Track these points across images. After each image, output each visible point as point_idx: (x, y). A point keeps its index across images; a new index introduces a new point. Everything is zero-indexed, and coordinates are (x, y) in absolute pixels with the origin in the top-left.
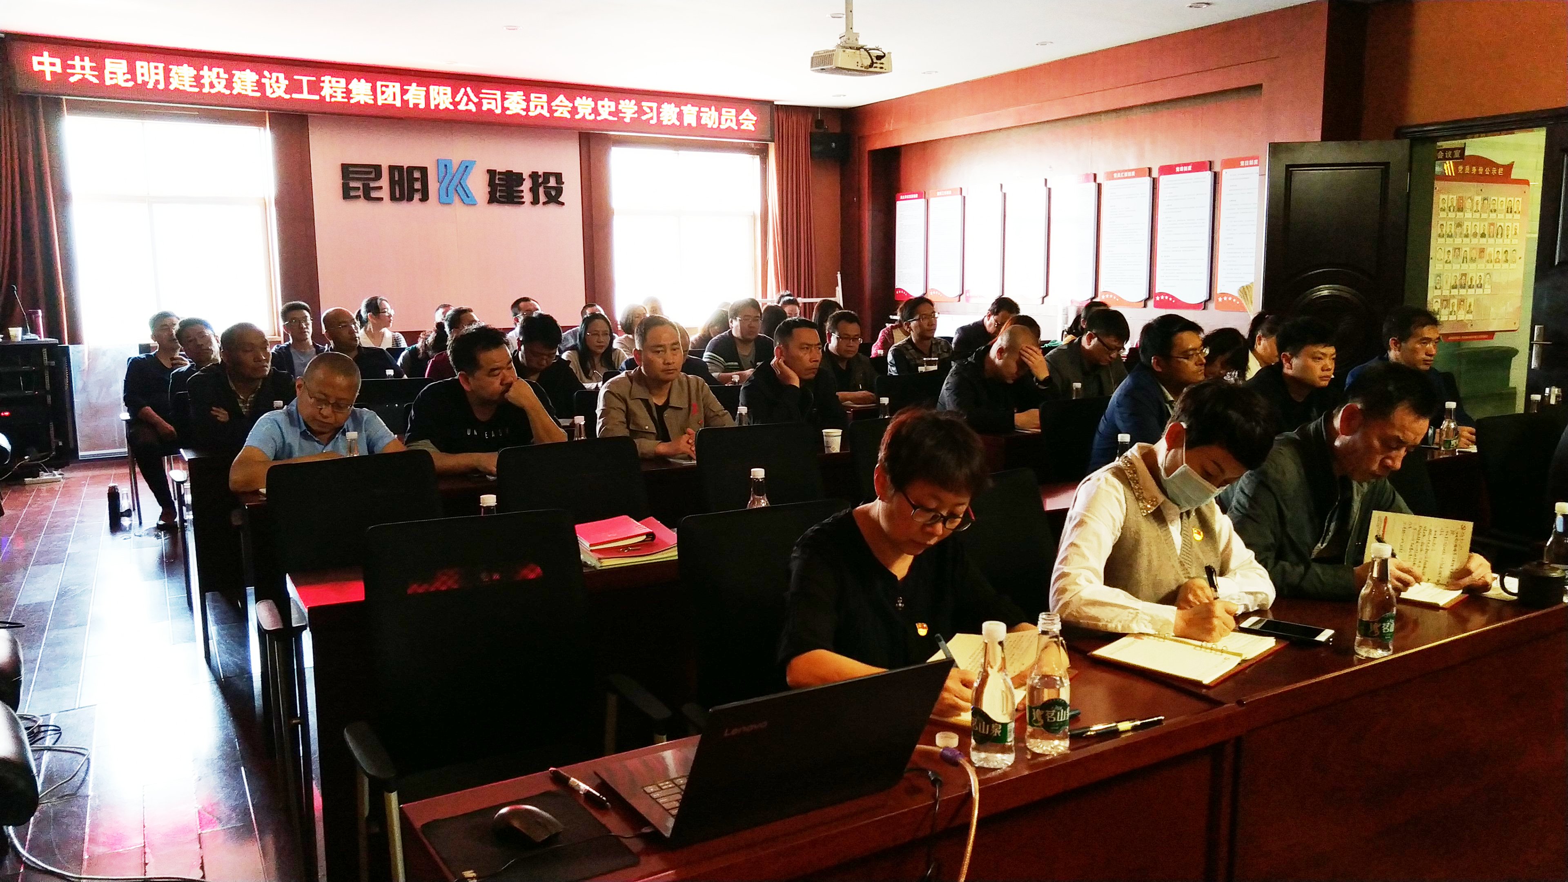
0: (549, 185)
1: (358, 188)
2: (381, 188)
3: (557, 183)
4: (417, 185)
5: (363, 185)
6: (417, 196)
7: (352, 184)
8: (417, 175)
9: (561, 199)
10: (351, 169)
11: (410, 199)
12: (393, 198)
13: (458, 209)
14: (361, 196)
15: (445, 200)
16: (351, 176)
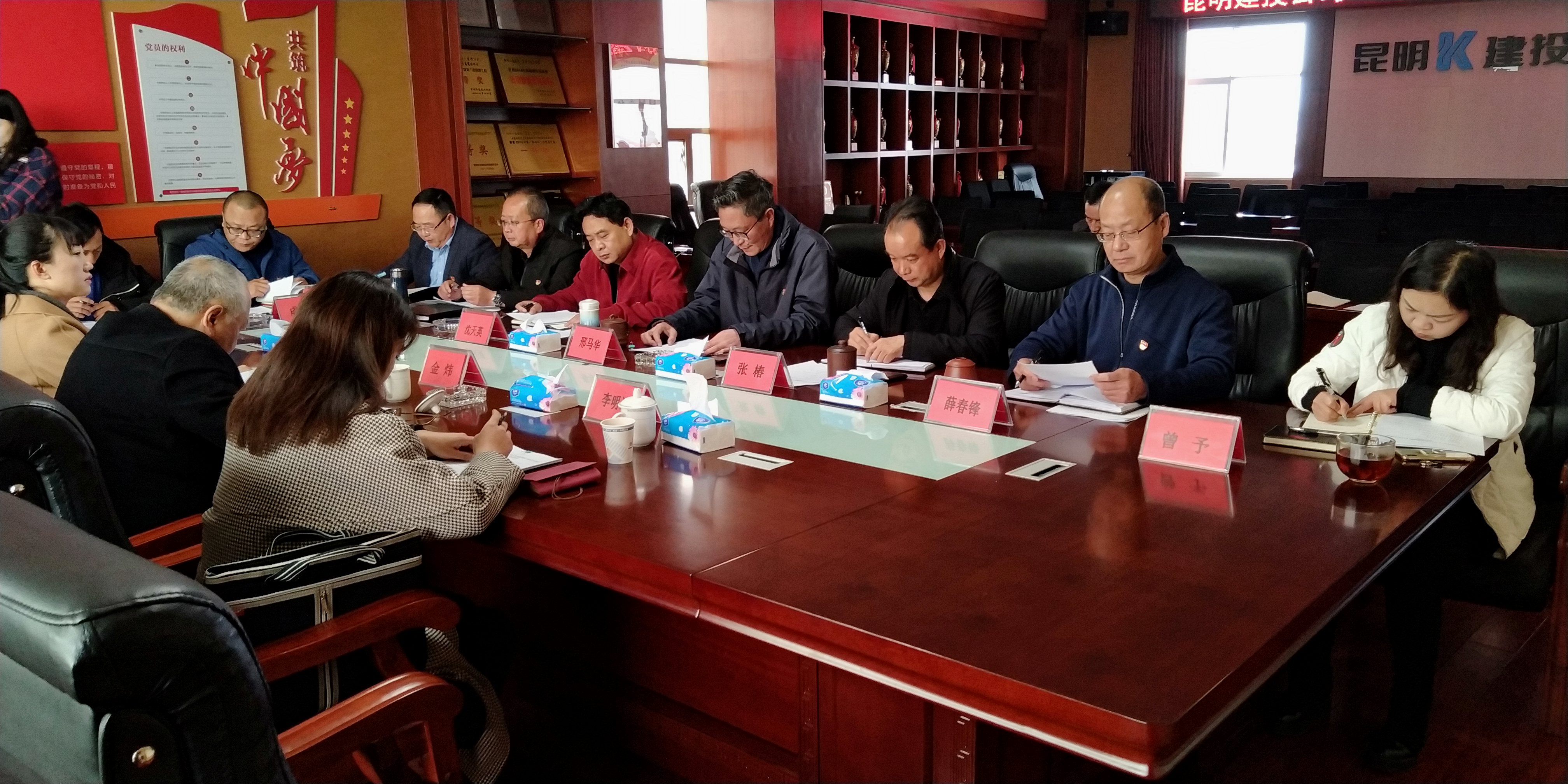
0: (1554, 45)
1: (1367, 63)
2: (1386, 61)
3: (1563, 43)
4: (1418, 57)
5: (1372, 60)
6: (1417, 65)
7: (1363, 60)
8: (1419, 47)
9: (1563, 59)
10: (1363, 48)
11: (1410, 68)
12: (1395, 68)
13: (1456, 75)
14: (1369, 68)
15: (1444, 66)
16: (1363, 53)
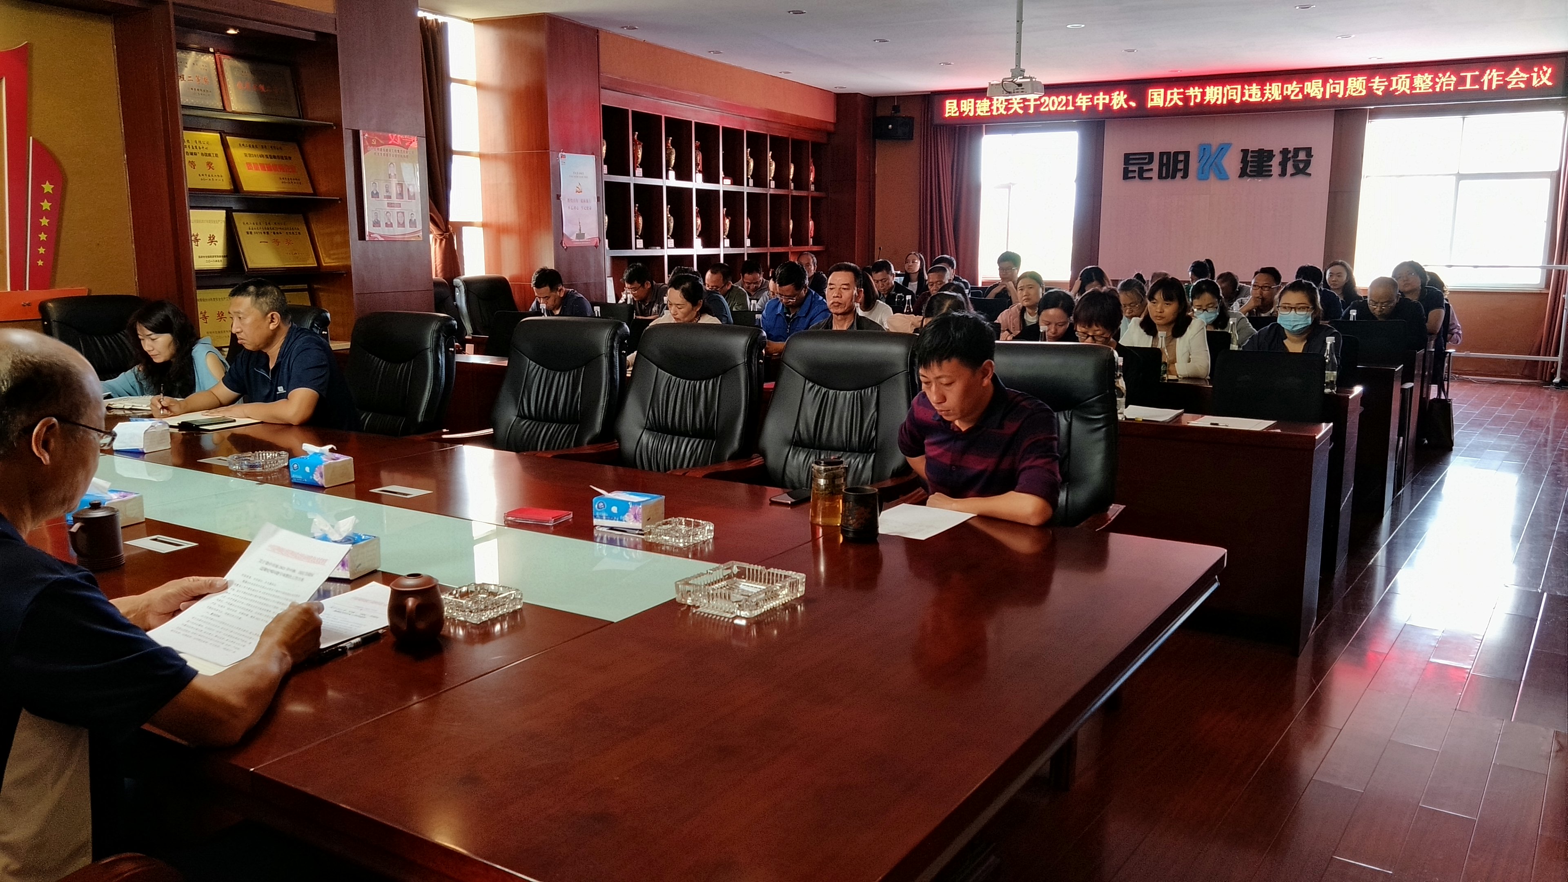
0: (1299, 159)
1: (1135, 171)
2: (1152, 170)
3: (1307, 156)
4: (1181, 166)
5: (1139, 168)
6: (1179, 175)
7: (1131, 168)
8: (1181, 157)
9: (1307, 171)
10: (1131, 157)
11: (1174, 177)
12: (1160, 177)
13: (1214, 184)
14: (1137, 176)
15: (1203, 176)
16: (1131, 162)
